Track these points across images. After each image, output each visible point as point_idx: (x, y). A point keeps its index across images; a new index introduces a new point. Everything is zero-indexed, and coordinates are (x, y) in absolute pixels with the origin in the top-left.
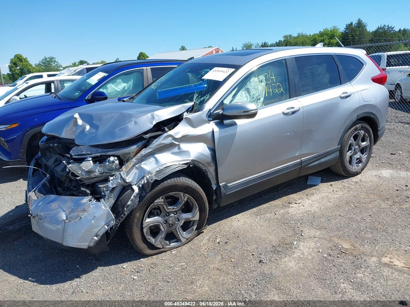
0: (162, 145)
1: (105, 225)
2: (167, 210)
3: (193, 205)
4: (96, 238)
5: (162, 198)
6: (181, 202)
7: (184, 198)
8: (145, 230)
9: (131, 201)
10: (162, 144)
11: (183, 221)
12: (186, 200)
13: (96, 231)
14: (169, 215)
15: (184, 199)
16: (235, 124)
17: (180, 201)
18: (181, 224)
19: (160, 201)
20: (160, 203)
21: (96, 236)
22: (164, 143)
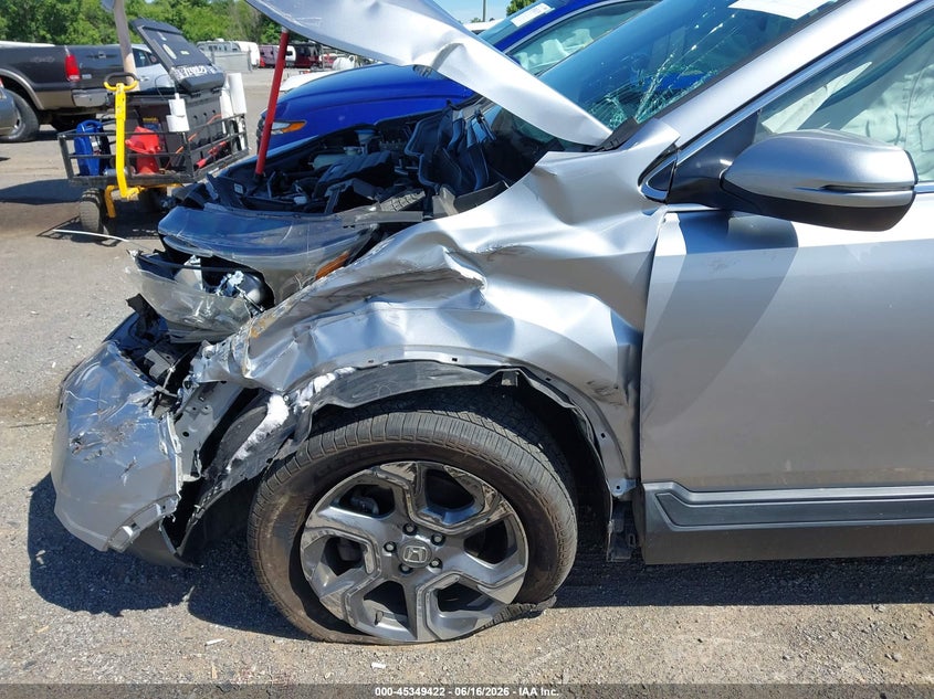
0: (400, 271)
1: (157, 501)
2: (412, 515)
3: (514, 548)
4: (129, 530)
5: (413, 469)
6: (475, 517)
7: (491, 509)
8: (307, 539)
9: (249, 449)
10: (399, 264)
11: (452, 580)
12: (495, 517)
13: (128, 508)
14: (414, 533)
15: (490, 512)
16: (789, 240)
17: (474, 509)
18: (442, 585)
19: (399, 474)
20: (396, 481)
21: (133, 526)
22: (407, 265)
